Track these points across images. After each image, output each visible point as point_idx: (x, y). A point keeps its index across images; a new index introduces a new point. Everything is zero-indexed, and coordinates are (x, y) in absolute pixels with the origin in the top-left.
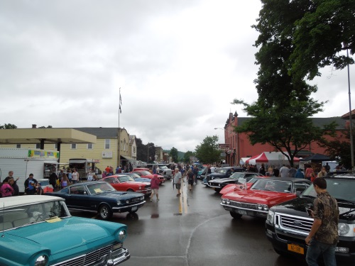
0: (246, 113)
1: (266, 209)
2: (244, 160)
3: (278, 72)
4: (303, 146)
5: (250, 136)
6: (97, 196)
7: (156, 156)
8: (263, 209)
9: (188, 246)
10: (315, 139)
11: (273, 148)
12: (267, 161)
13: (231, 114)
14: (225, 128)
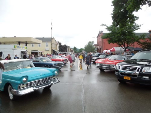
0: (107, 30)
1: (114, 66)
2: (105, 51)
3: (122, 10)
4: (130, 44)
5: (108, 40)
6: (44, 63)
7: (67, 50)
8: (113, 67)
9: (83, 80)
10: (136, 41)
11: (118, 45)
12: (115, 51)
13: (100, 31)
14: (97, 38)
